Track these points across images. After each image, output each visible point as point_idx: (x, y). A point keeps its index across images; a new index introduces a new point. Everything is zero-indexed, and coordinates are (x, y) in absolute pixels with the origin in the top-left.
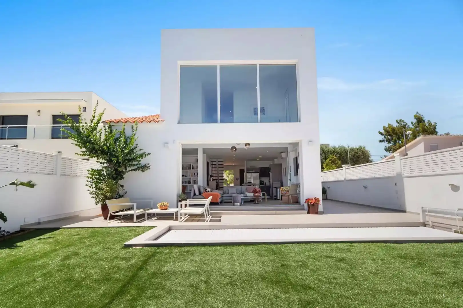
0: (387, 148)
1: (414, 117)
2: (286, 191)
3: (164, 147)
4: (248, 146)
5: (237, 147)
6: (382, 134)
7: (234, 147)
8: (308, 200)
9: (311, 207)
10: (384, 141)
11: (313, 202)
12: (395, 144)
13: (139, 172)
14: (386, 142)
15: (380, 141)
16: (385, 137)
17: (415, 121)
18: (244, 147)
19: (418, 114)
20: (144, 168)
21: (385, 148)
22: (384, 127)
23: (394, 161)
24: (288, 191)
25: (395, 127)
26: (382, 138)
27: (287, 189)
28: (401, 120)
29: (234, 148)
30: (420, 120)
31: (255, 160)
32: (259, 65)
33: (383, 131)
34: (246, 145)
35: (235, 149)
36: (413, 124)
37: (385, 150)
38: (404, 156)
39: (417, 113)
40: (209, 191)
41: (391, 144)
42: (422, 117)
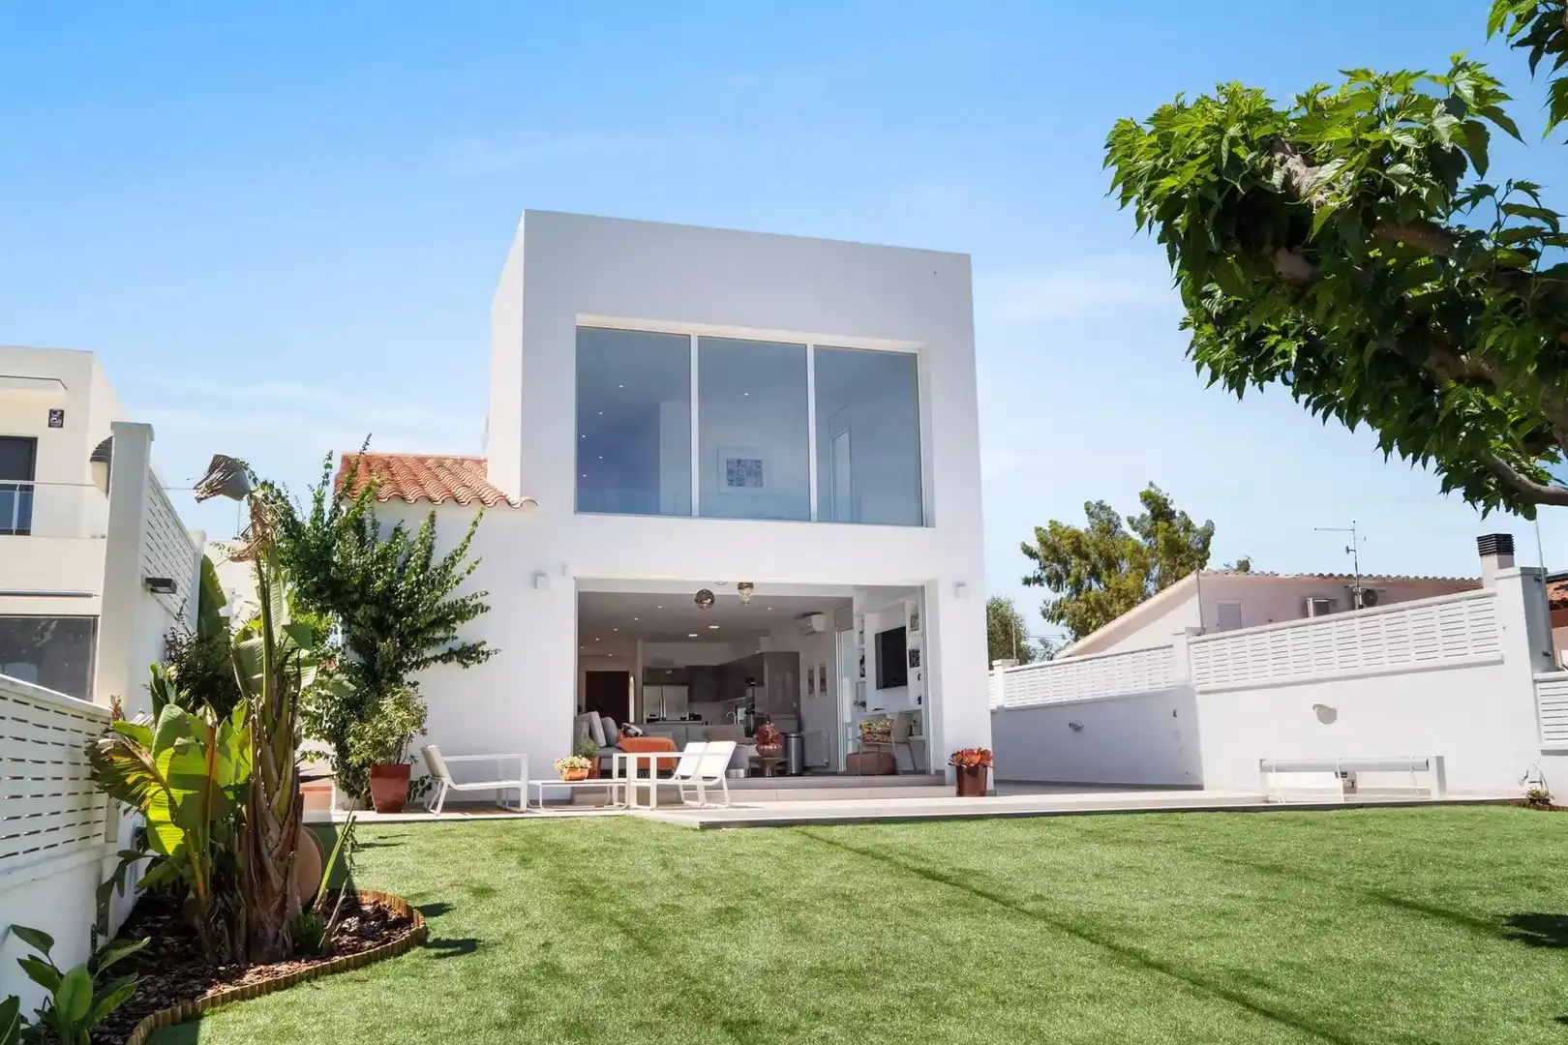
0: (1050, 607)
1: (1139, 499)
2: (879, 733)
3: (536, 587)
4: (746, 591)
5: (715, 593)
6: (1032, 555)
7: (707, 591)
8: (959, 757)
9: (966, 775)
10: (1038, 580)
11: (976, 759)
12: (1078, 592)
13: (454, 666)
14: (1045, 584)
15: (1027, 581)
16: (1043, 568)
17: (1141, 510)
18: (737, 592)
19: (1153, 490)
20: (469, 654)
21: (1044, 606)
22: (1038, 530)
23: (1171, 649)
24: (889, 733)
25: (1083, 531)
26: (1032, 567)
27: (882, 726)
28: (1102, 502)
29: (705, 595)
30: (1159, 509)
31: (682, 637)
32: (813, 347)
33: (1035, 544)
34: (741, 586)
35: (709, 600)
36: (1135, 522)
37: (1044, 614)
38: (1199, 635)
39: (1151, 484)
40: (636, 735)
41: (1064, 593)
42: (1166, 500)
